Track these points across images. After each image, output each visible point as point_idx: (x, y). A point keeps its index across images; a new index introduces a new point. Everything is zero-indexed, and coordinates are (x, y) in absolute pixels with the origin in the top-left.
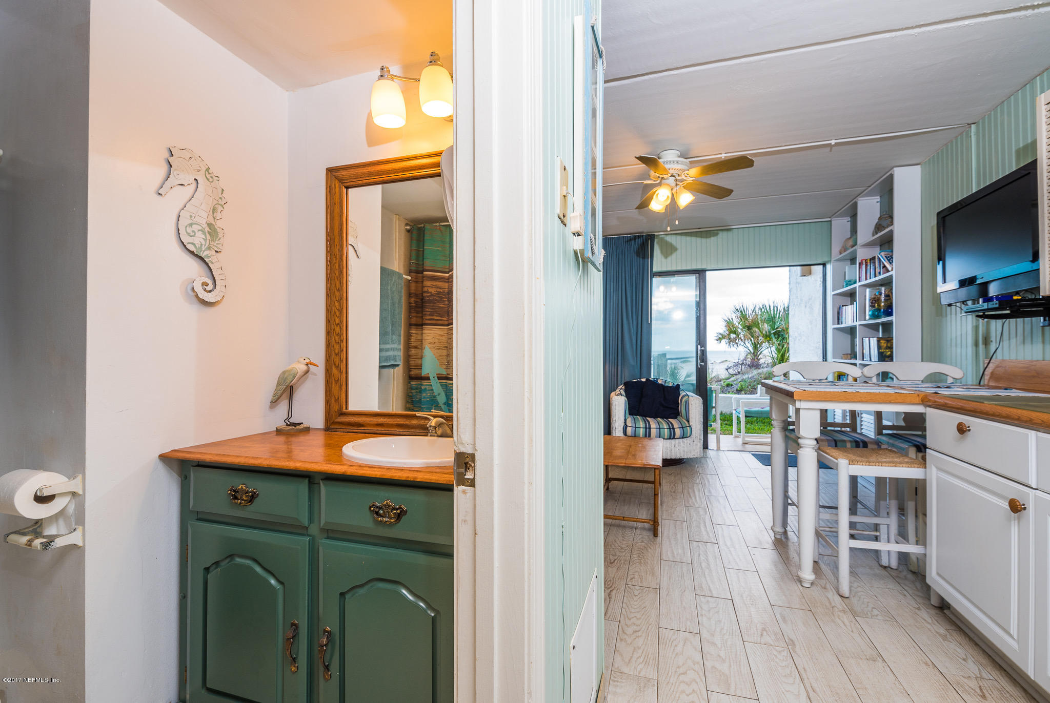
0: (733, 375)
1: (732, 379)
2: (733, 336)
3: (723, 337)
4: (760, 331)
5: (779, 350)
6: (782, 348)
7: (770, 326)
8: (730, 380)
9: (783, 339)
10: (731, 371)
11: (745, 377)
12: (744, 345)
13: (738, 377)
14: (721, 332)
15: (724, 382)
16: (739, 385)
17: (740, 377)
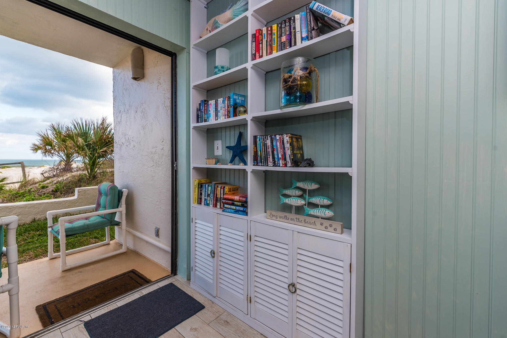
0: (48, 178)
1: (48, 181)
2: (48, 147)
3: (39, 148)
4: (75, 143)
5: (90, 159)
6: (93, 156)
7: (83, 139)
8: (46, 182)
9: (94, 150)
10: (46, 175)
11: (60, 179)
12: (59, 155)
13: (53, 179)
14: (37, 143)
15: (40, 185)
16: (55, 186)
17: (55, 180)
